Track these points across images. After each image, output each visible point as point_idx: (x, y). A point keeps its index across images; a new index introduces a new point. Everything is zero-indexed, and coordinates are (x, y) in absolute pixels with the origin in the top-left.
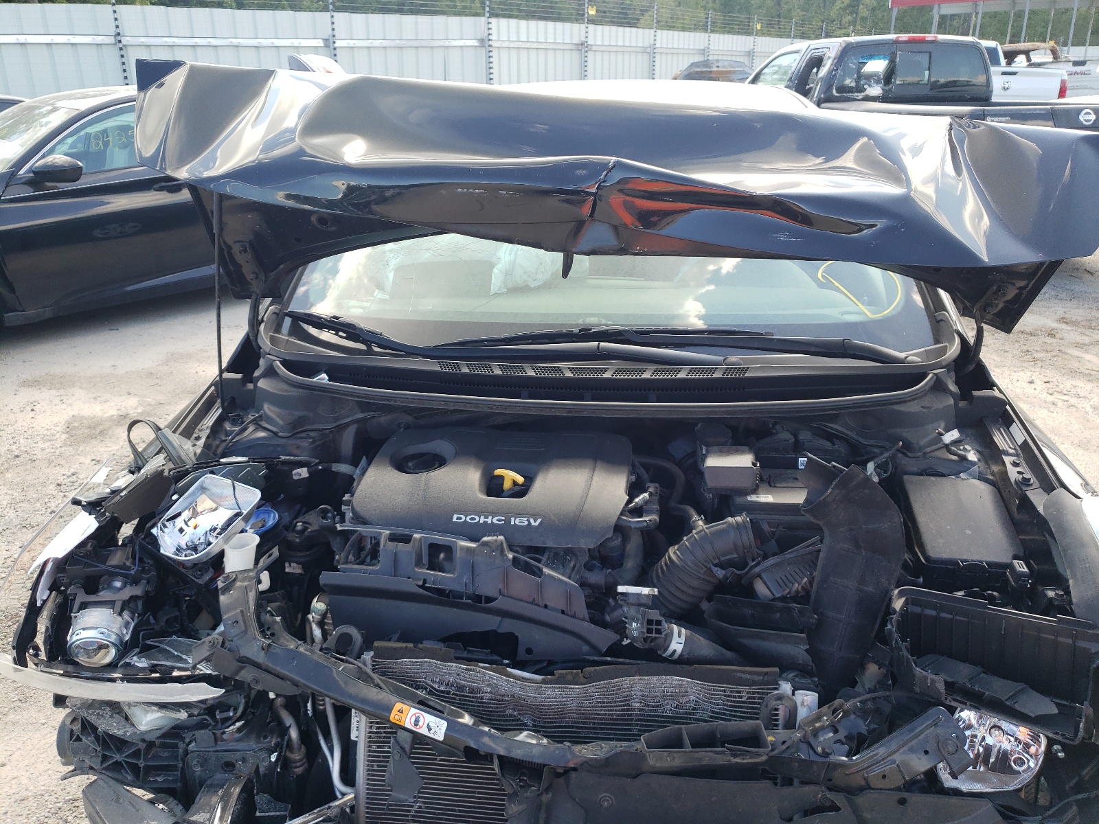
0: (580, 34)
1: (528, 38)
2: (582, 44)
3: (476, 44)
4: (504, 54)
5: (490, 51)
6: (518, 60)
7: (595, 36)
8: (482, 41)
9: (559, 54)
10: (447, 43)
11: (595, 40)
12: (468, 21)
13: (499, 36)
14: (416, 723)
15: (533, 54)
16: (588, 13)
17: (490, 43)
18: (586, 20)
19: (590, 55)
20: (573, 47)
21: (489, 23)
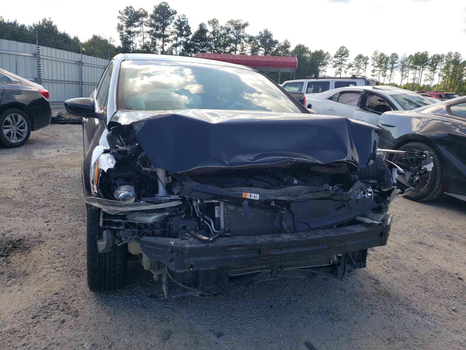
0: (78, 58)
1: (56, 56)
2: (80, 62)
3: (32, 56)
4: (45, 61)
5: (39, 60)
6: (52, 65)
7: (85, 59)
8: (35, 54)
9: (70, 65)
10: (17, 53)
11: (85, 61)
12: (28, 45)
13: (43, 54)
14: (251, 196)
15: (58, 63)
16: (82, 49)
17: (39, 56)
18: (81, 52)
19: (83, 66)
20: (76, 63)
21: (38, 47)
